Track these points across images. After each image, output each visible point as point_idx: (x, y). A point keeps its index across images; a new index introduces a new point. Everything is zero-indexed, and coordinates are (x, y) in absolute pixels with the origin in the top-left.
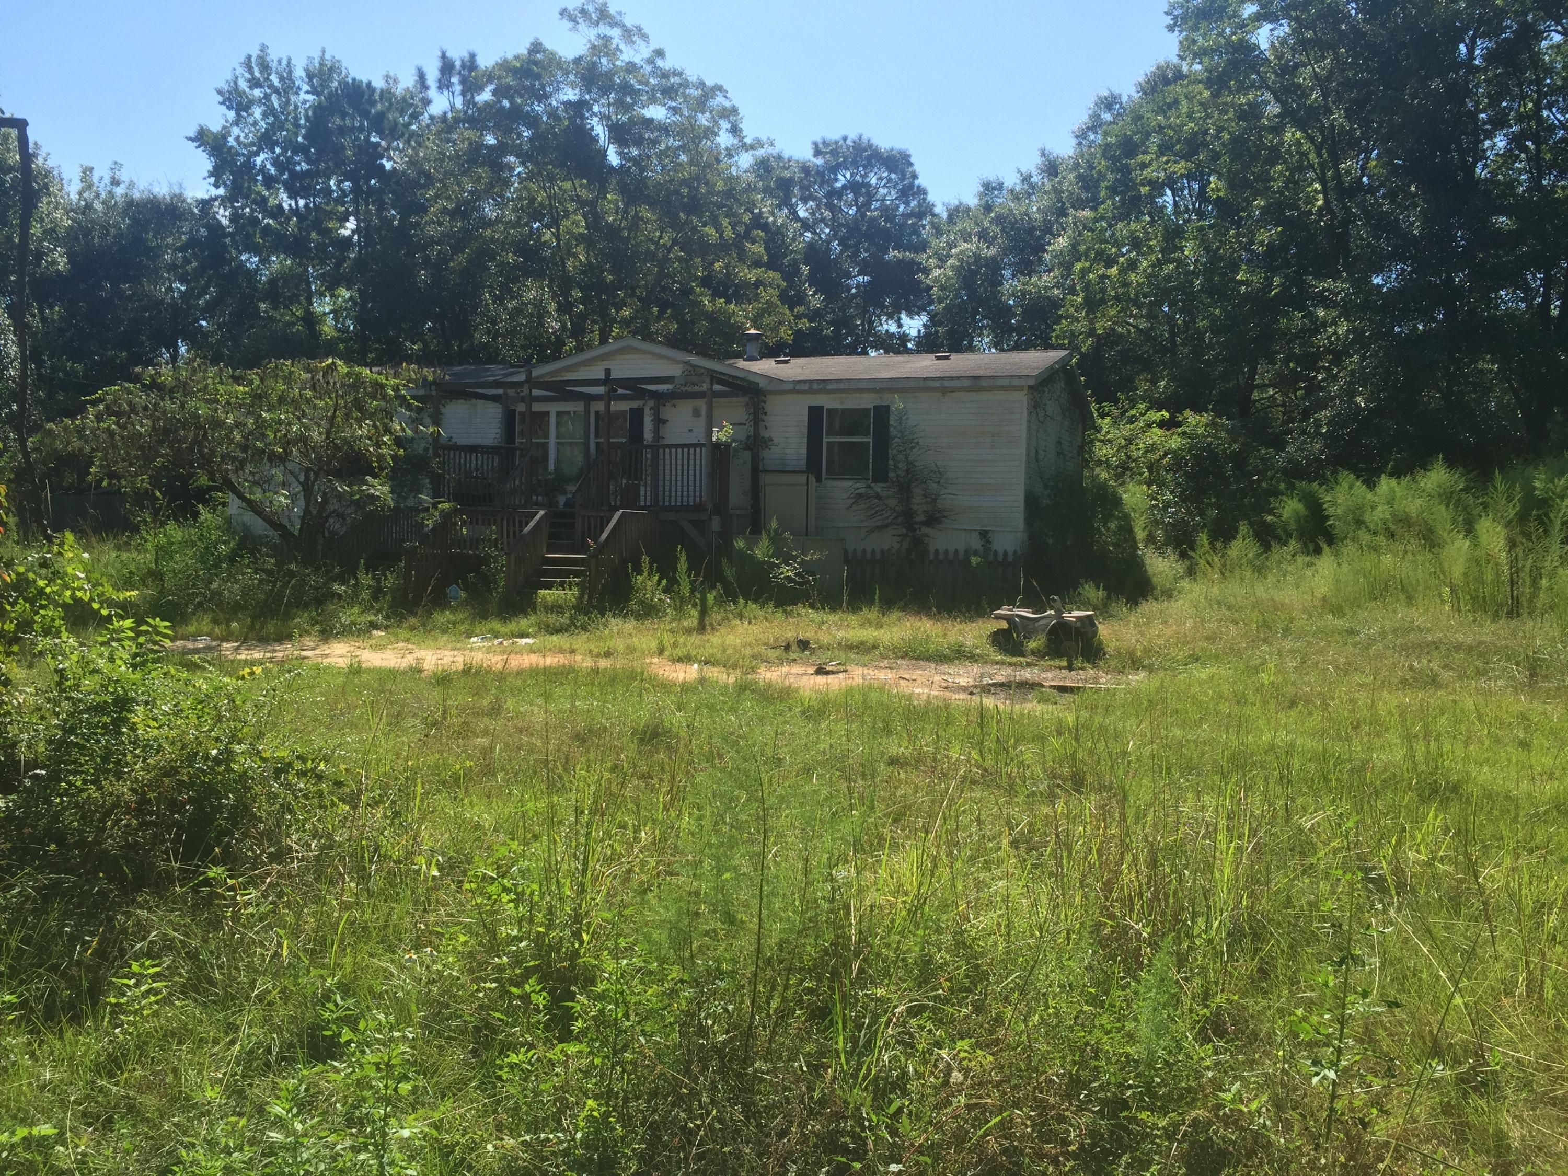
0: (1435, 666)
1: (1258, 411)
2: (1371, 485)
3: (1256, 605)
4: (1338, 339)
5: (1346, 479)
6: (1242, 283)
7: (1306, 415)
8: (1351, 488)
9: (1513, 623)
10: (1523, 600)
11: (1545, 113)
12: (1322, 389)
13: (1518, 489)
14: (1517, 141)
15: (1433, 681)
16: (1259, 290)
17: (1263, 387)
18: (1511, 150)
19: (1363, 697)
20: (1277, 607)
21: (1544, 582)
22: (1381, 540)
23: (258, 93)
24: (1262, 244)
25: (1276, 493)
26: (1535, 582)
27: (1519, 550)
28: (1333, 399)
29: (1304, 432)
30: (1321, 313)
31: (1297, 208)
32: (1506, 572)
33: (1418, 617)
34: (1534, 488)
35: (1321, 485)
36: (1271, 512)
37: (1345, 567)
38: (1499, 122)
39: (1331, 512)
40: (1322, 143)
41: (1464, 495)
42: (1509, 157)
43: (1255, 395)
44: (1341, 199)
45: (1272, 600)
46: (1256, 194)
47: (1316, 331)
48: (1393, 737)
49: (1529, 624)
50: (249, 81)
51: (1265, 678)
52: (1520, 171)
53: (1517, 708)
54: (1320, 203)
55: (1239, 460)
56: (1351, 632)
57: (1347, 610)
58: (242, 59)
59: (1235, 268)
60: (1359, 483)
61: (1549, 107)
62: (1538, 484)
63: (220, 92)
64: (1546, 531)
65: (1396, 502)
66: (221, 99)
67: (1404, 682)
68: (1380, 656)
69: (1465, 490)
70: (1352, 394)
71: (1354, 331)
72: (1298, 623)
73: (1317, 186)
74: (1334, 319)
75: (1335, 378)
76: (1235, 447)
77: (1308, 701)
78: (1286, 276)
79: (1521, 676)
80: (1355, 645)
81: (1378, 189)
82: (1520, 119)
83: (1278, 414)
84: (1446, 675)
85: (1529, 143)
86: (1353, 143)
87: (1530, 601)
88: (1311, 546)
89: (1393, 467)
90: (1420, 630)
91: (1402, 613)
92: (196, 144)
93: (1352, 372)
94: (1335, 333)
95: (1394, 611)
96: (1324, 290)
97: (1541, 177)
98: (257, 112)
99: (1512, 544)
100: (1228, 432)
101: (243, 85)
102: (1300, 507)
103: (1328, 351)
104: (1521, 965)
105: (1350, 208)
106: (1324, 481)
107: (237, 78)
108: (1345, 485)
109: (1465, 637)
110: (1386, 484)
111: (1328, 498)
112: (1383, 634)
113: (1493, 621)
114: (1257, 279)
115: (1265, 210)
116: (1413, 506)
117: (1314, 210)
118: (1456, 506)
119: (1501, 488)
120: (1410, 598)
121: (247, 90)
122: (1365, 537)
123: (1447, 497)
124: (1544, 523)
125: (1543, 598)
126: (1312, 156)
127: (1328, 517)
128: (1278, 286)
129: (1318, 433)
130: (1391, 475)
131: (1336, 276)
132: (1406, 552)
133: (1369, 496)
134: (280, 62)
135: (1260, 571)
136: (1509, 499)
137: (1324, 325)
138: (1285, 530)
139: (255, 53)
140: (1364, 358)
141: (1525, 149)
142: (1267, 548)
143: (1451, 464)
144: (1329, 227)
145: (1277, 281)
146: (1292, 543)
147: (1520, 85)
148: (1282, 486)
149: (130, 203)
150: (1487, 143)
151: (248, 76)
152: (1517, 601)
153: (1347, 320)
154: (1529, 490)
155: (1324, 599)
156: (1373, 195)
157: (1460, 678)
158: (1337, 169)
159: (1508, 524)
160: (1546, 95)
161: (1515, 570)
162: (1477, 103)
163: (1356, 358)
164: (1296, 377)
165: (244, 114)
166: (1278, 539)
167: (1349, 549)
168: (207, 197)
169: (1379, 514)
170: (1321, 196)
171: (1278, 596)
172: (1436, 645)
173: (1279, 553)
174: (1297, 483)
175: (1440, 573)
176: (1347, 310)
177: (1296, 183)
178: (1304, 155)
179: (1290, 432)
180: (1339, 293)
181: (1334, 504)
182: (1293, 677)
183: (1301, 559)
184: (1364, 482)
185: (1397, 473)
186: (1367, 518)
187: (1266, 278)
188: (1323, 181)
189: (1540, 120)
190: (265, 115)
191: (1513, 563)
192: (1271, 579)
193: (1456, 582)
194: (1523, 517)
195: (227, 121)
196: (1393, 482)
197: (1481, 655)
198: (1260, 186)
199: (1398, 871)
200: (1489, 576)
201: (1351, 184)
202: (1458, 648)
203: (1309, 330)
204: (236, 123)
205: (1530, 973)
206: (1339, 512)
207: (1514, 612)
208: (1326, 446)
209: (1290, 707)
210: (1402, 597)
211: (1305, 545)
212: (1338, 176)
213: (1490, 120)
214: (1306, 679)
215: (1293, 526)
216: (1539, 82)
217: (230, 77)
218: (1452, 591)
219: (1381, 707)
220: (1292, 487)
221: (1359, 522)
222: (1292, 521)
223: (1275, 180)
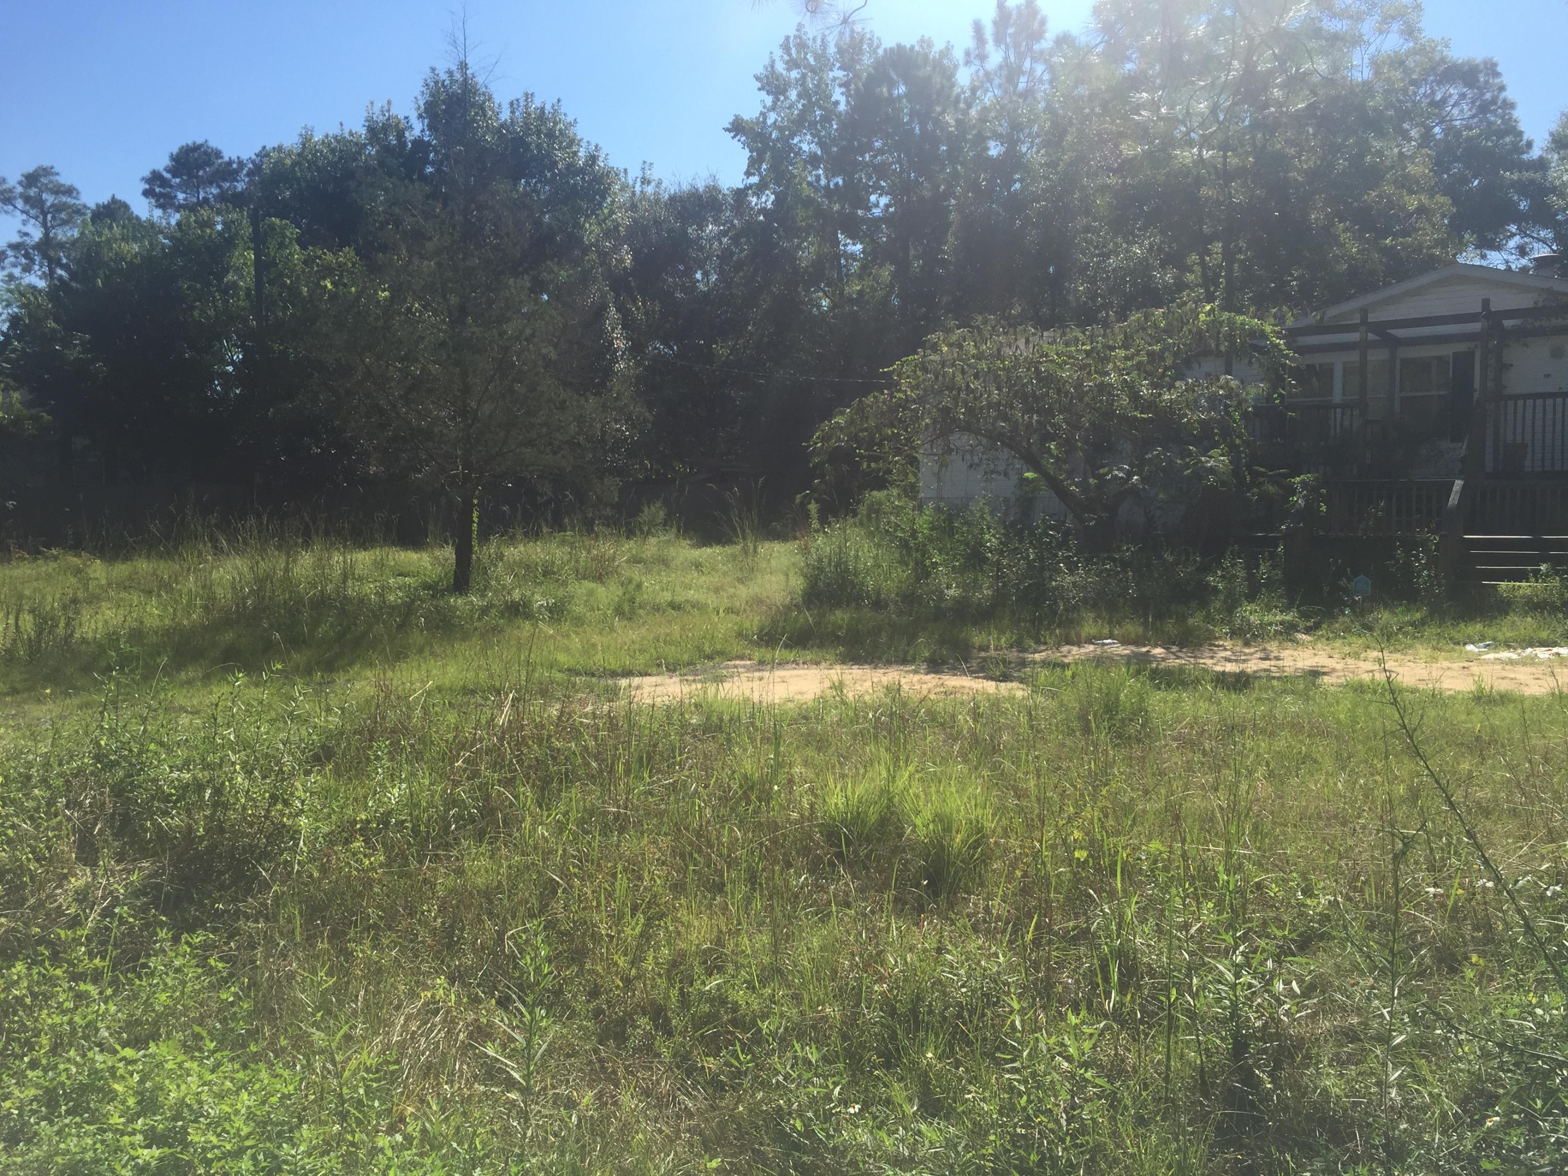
23: (795, 74)
50: (787, 63)
58: (781, 41)
63: (757, 78)
66: (759, 85)
92: (732, 134)
98: (793, 94)
101: (780, 67)
107: (773, 61)
121: (784, 73)
134: (814, 39)
139: (792, 32)
149: (673, 198)
151: (786, 58)
165: (782, 98)
168: (741, 186)
190: (800, 96)
195: (764, 107)
204: (773, 109)
217: (767, 62)
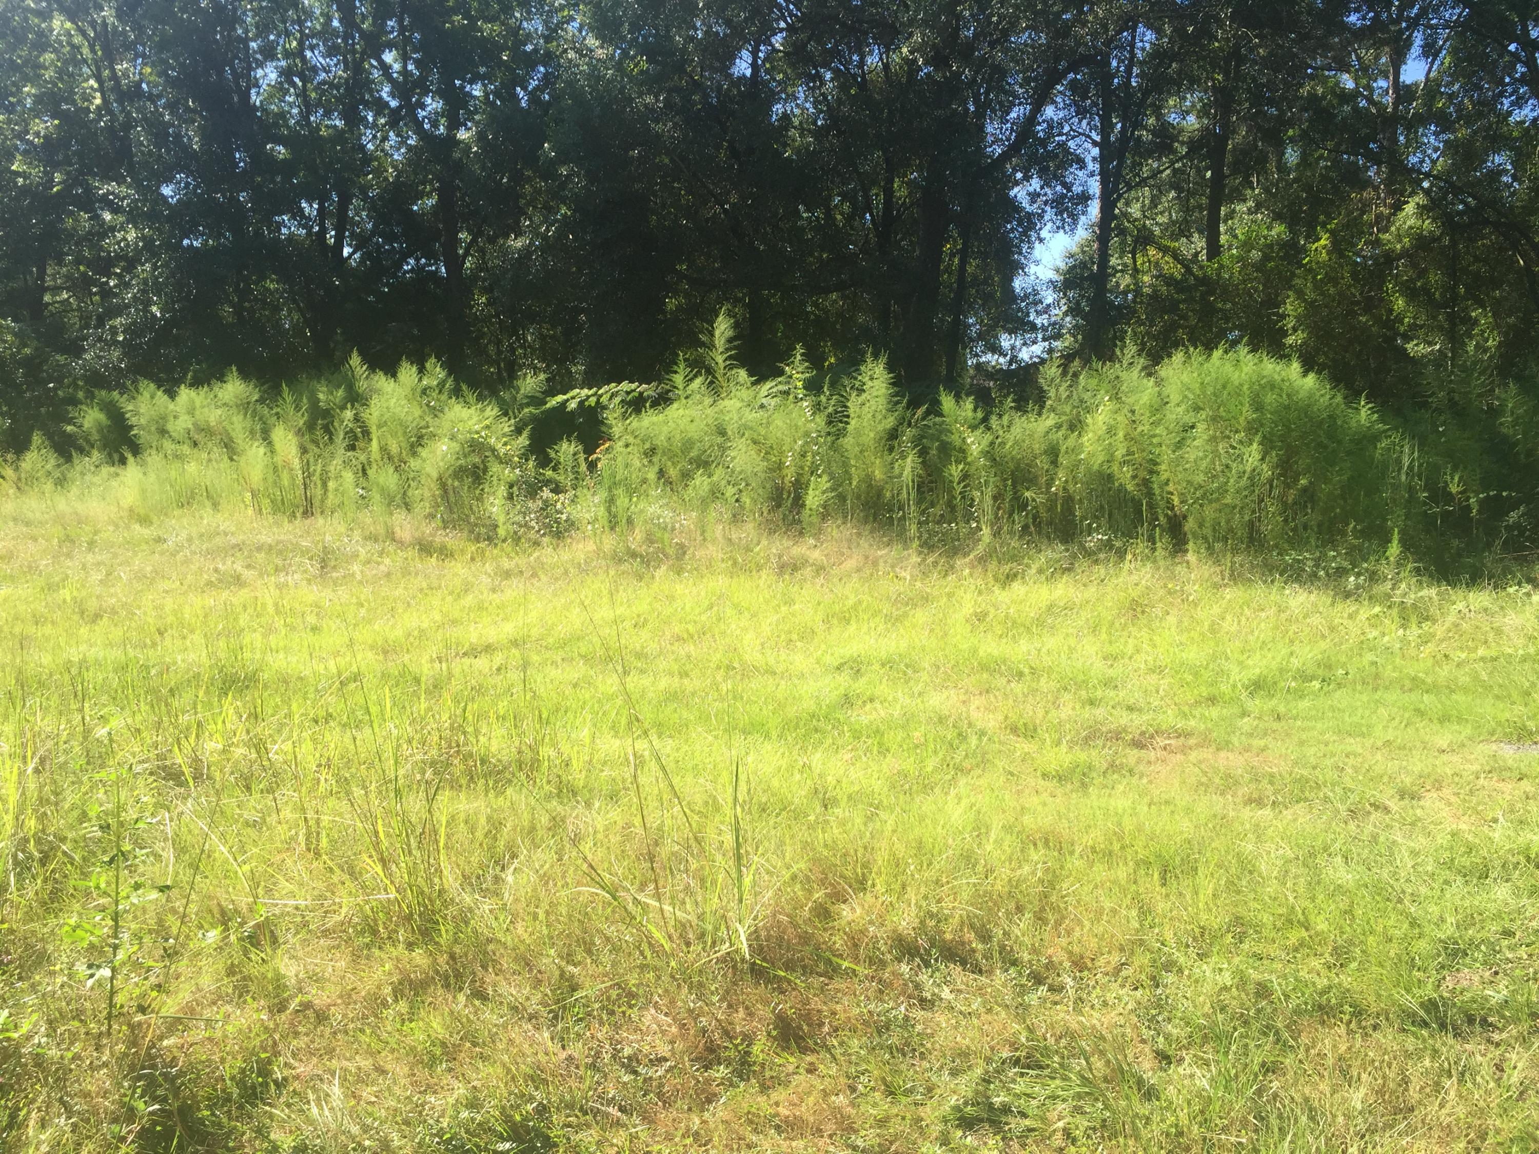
0: (238, 567)
1: (52, 315)
2: (172, 394)
3: (59, 519)
4: (128, 245)
5: (147, 388)
6: (17, 174)
7: (101, 323)
8: (152, 397)
9: (308, 522)
10: (316, 503)
11: (308, 54)
12: (116, 295)
13: (305, 400)
14: (286, 74)
15: (238, 581)
16: (39, 184)
17: (56, 290)
18: (281, 83)
19: (169, 604)
20: (81, 521)
21: (331, 485)
22: (186, 449)
24: (37, 134)
25: (75, 402)
26: (325, 485)
27: (310, 456)
28: (128, 306)
29: (100, 339)
30: (107, 216)
31: (74, 102)
32: (300, 477)
33: (222, 521)
34: (318, 400)
35: (122, 394)
36: (70, 421)
37: (152, 477)
38: (269, 53)
39: (133, 421)
40: (94, 39)
41: (259, 407)
42: (280, 90)
43: (47, 298)
44: (120, 102)
45: (76, 513)
46: (26, 79)
47: (103, 235)
48: (197, 638)
49: (321, 521)
51: (66, 594)
52: (291, 105)
53: (311, 598)
54: (98, 101)
55: (33, 366)
56: (159, 540)
57: (155, 519)
59: (11, 158)
60: (160, 393)
61: (312, 48)
62: (321, 396)
64: (331, 439)
65: (197, 413)
67: (210, 584)
68: (187, 562)
69: (261, 401)
70: (148, 303)
71: (143, 238)
72: (103, 535)
73: (92, 82)
74: (122, 224)
75: (127, 285)
76: (27, 351)
77: (114, 612)
78: (68, 173)
79: (313, 569)
80: (162, 554)
81: (160, 96)
82: (287, 54)
83: (74, 319)
84: (248, 574)
85: (296, 80)
86: (129, 46)
87: (322, 501)
88: (116, 457)
89: (193, 378)
90: (226, 534)
91: (208, 518)
93: (145, 282)
94: (125, 239)
95: (201, 518)
96: (109, 193)
97: (309, 113)
99: (304, 450)
100: (15, 335)
102: (101, 417)
103: (119, 257)
104: (302, 823)
105: (130, 113)
106: (123, 390)
108: (146, 395)
109: (266, 538)
110: (185, 394)
111: (130, 408)
112: (190, 540)
113: (290, 521)
114: (36, 173)
115: (38, 99)
116: (213, 416)
117: (92, 108)
118: (253, 417)
119: (289, 398)
120: (215, 505)
122: (168, 446)
123: (244, 407)
124: (328, 430)
125: (331, 499)
126: (86, 51)
127: (131, 427)
128: (59, 183)
129: (115, 342)
130: (191, 385)
131: (120, 181)
132: (210, 460)
133: (171, 406)
135: (61, 482)
136: (298, 408)
137: (113, 229)
138: (88, 441)
140: (155, 267)
141: (294, 85)
142: (69, 459)
143: (245, 375)
144: (110, 129)
145: (58, 177)
146: (96, 454)
147: (284, 22)
148: (81, 395)
150: (260, 73)
152: (309, 501)
153: (136, 228)
154: (314, 402)
155: (131, 510)
156: (154, 102)
157: (261, 575)
158: (113, 70)
159: (299, 433)
160: (308, 36)
161: (308, 475)
162: (246, 31)
163: (148, 267)
164: (87, 282)
166: (81, 450)
167: (153, 459)
169: (180, 425)
170: (98, 95)
171: (80, 507)
172: (238, 547)
173: (83, 463)
174: (96, 392)
175: (243, 480)
176: (134, 216)
177: (71, 75)
178: (76, 48)
179: (85, 338)
180: (124, 198)
181: (137, 413)
182: (98, 590)
183: (106, 470)
184: (165, 391)
185: (196, 383)
186: (170, 427)
187: (45, 172)
188: (99, 79)
189: (303, 58)
191: (306, 468)
192: (75, 491)
193: (255, 487)
194: (311, 426)
196: (192, 393)
197: (280, 552)
198: (29, 71)
199: (196, 762)
200: (286, 482)
201: (129, 87)
202: (259, 549)
203: (98, 233)
205: (308, 827)
206: (143, 421)
207: (308, 513)
208: (125, 354)
209: (94, 622)
210: (208, 503)
211: (110, 455)
212: (114, 76)
213: (261, 50)
214: (112, 590)
215: (95, 436)
216: (300, 23)
218: (253, 496)
219: (187, 612)
220: (90, 396)
221: (163, 432)
222: (94, 431)
223: (46, 69)
